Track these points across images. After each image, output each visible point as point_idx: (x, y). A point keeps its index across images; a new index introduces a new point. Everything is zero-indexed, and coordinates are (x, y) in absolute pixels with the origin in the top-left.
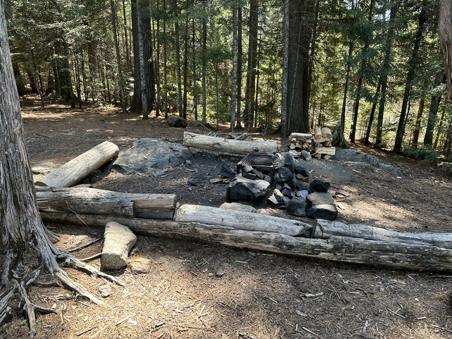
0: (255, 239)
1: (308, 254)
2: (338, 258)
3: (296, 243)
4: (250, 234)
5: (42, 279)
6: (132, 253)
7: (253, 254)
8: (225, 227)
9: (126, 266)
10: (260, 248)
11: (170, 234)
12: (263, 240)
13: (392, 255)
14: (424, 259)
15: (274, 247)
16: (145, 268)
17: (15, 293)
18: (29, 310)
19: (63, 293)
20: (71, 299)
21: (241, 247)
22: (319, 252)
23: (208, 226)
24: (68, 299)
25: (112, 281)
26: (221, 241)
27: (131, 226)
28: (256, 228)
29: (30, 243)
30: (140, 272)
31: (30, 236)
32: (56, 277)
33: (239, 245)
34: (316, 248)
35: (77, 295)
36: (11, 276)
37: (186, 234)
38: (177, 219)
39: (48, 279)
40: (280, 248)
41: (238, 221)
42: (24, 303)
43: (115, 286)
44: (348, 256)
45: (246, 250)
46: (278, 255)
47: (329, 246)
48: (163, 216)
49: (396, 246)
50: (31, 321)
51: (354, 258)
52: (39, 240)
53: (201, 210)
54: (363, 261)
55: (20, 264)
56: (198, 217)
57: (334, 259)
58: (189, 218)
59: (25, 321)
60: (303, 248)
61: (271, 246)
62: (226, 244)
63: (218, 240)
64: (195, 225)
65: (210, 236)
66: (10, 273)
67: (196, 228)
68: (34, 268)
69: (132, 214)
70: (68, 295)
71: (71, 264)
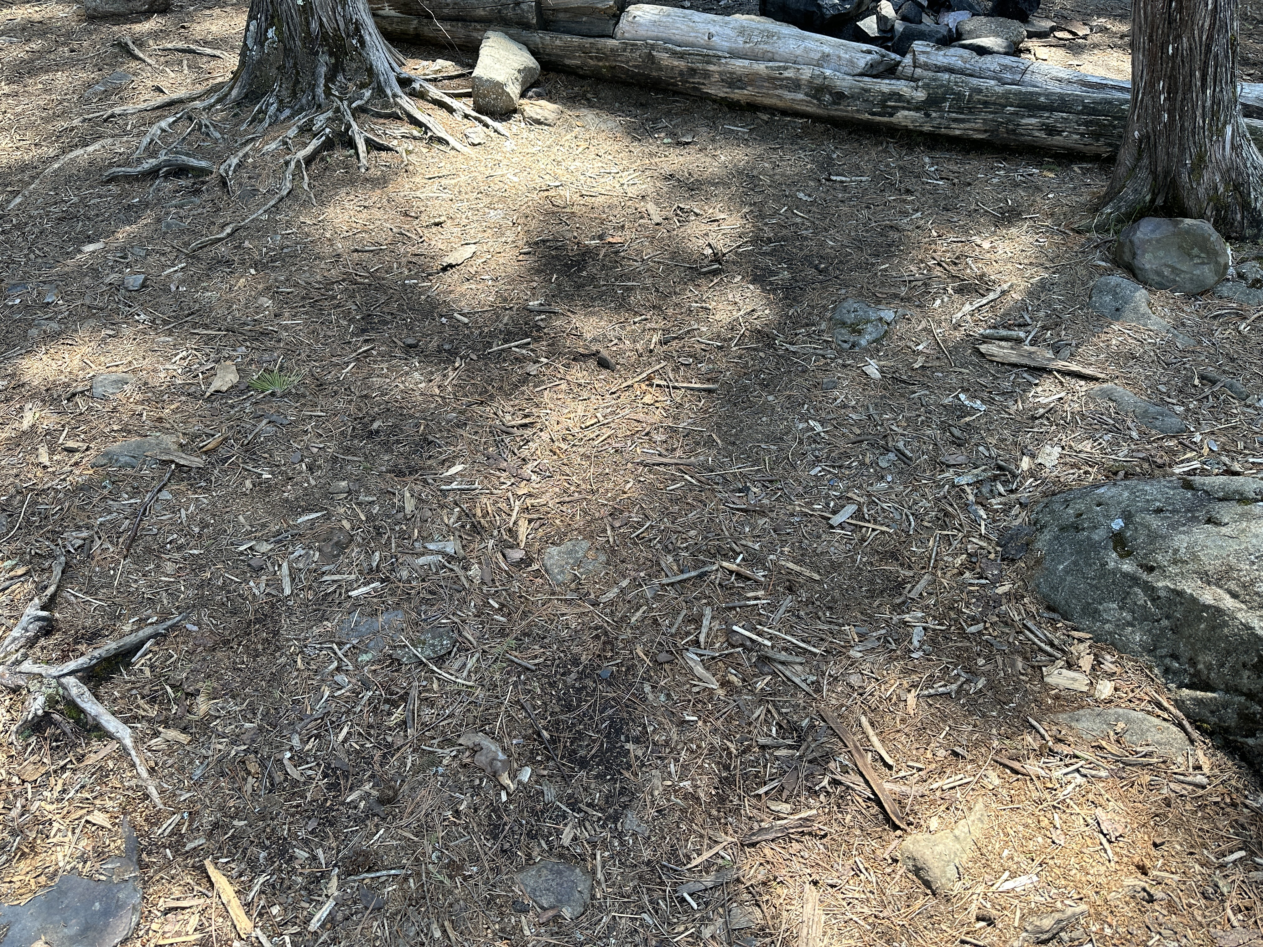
0: (771, 79)
1: (874, 114)
2: (935, 123)
3: (850, 88)
4: (761, 67)
5: (375, 105)
6: (530, 94)
7: (766, 117)
8: (711, 52)
9: (515, 111)
10: (780, 104)
11: (605, 67)
12: (785, 82)
13: (1048, 118)
14: (1115, 127)
15: (805, 98)
16: (548, 117)
17: (335, 112)
18: (357, 137)
19: (407, 128)
20: (421, 139)
21: (743, 101)
22: (896, 109)
23: (678, 49)
24: (415, 138)
25: (487, 126)
26: (704, 84)
27: (532, 46)
28: (777, 57)
29: (354, 42)
30: (538, 122)
31: (352, 27)
32: (396, 104)
33: (738, 95)
34: (890, 100)
35: (430, 134)
36: (328, 92)
37: (635, 67)
38: (619, 35)
39: (386, 105)
40: (819, 100)
41: (741, 40)
42: (349, 127)
43: (492, 134)
44: (955, 120)
45: (752, 108)
46: (816, 119)
47: (919, 94)
48: (596, 30)
49: (1061, 97)
50: (360, 151)
51: (967, 125)
52: (367, 38)
53: (669, 15)
54: (986, 131)
55: (340, 77)
56: (661, 29)
57: (927, 128)
58: (642, 32)
59: (352, 152)
60: (864, 101)
61: (801, 96)
62: (713, 92)
63: (699, 83)
64: (653, 47)
65: (681, 73)
66: (326, 85)
67: (654, 53)
68: (363, 86)
69: (535, 21)
70: (416, 133)
71: (421, 92)
